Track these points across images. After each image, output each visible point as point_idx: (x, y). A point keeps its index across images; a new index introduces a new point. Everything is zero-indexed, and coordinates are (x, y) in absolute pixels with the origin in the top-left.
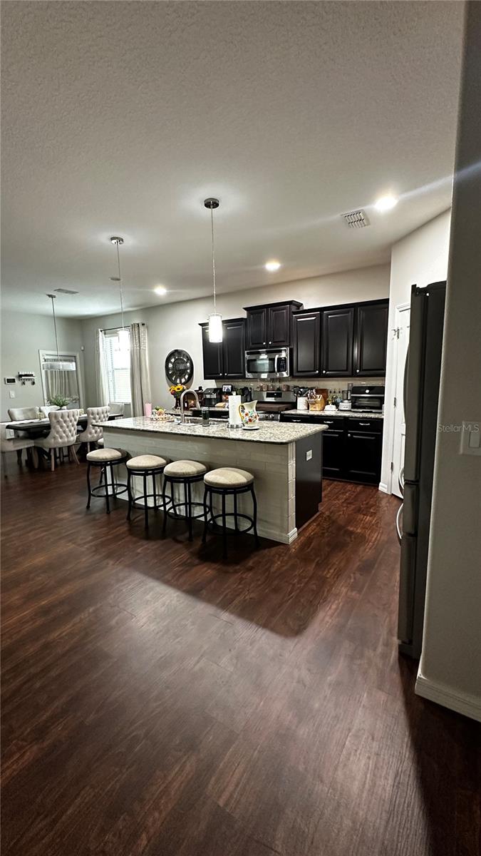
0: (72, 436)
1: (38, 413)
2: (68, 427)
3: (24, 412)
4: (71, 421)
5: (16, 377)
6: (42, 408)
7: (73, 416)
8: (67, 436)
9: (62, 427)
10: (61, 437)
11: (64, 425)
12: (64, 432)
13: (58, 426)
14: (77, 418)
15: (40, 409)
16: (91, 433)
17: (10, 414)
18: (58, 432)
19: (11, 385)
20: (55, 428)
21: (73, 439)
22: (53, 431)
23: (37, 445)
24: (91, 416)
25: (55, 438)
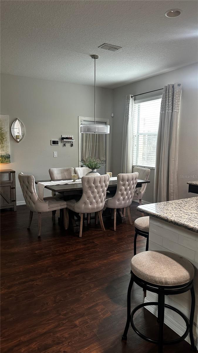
0: (102, 201)
1: (73, 174)
2: (98, 192)
3: (62, 172)
4: (102, 187)
5: (59, 139)
6: (77, 169)
7: (105, 181)
8: (97, 202)
9: (93, 192)
10: (91, 203)
11: (95, 190)
12: (95, 198)
13: (90, 192)
14: (108, 183)
15: (75, 169)
16: (119, 200)
17: (51, 173)
18: (89, 198)
19: (55, 146)
20: (86, 192)
21: (102, 205)
22: (84, 196)
23: (69, 207)
24: (121, 183)
25: (85, 203)
